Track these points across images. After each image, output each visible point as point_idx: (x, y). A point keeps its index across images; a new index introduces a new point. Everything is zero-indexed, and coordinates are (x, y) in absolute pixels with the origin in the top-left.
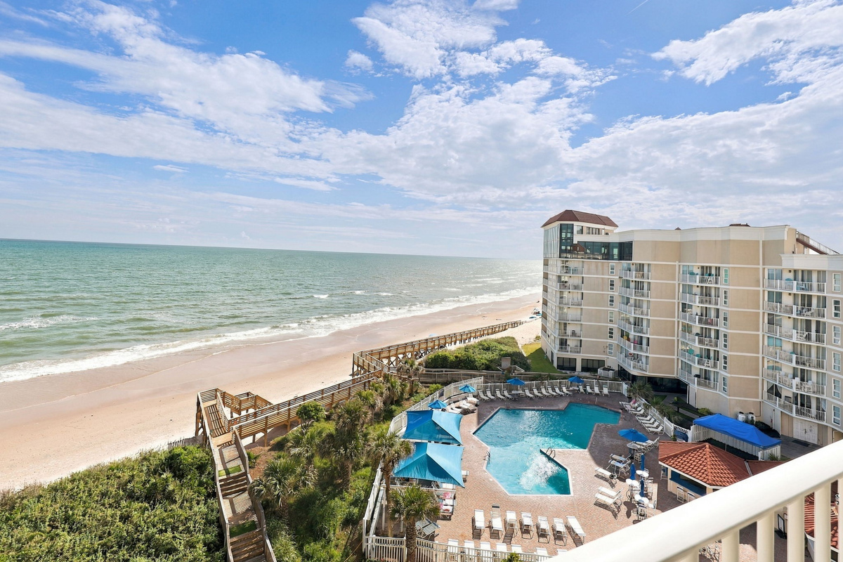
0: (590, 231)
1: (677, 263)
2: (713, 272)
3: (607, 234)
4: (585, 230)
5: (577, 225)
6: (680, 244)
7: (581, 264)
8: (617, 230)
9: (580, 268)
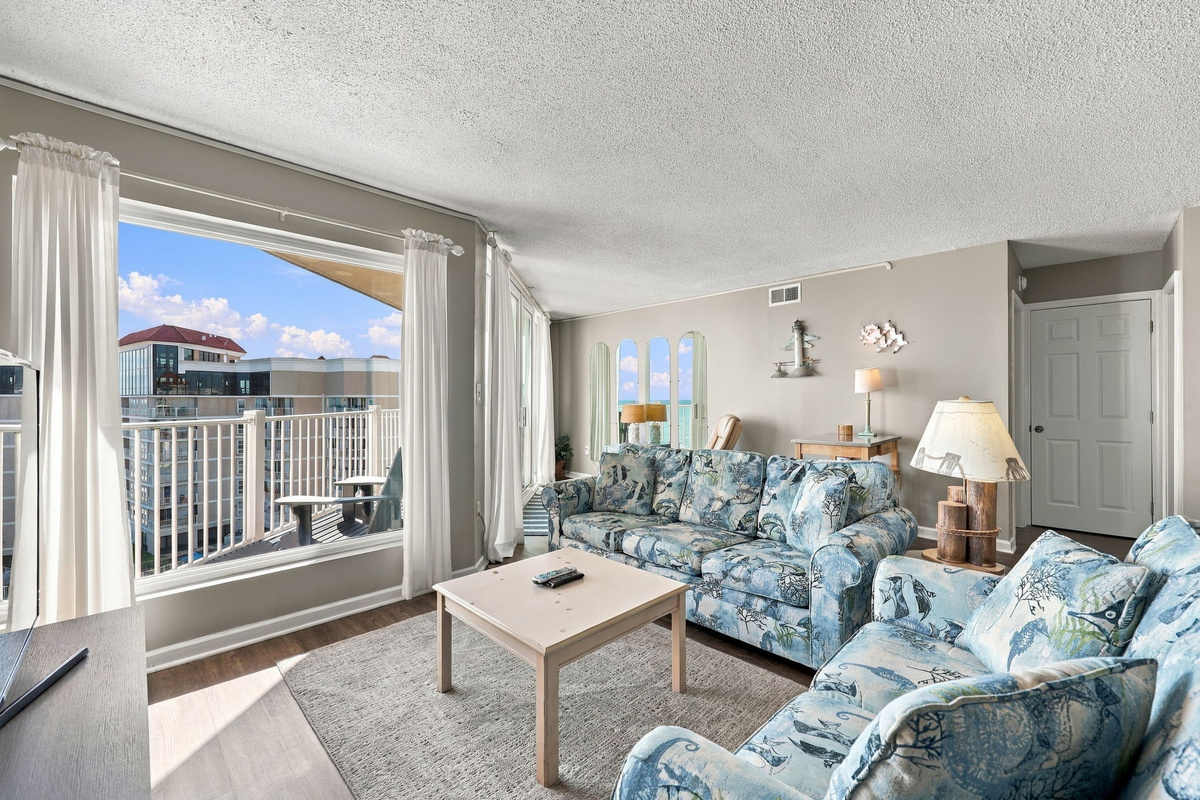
0: (205, 357)
1: (323, 396)
2: (359, 403)
3: (232, 361)
4: (196, 356)
5: (182, 348)
6: (326, 375)
7: (192, 403)
8: (244, 357)
9: (191, 408)
